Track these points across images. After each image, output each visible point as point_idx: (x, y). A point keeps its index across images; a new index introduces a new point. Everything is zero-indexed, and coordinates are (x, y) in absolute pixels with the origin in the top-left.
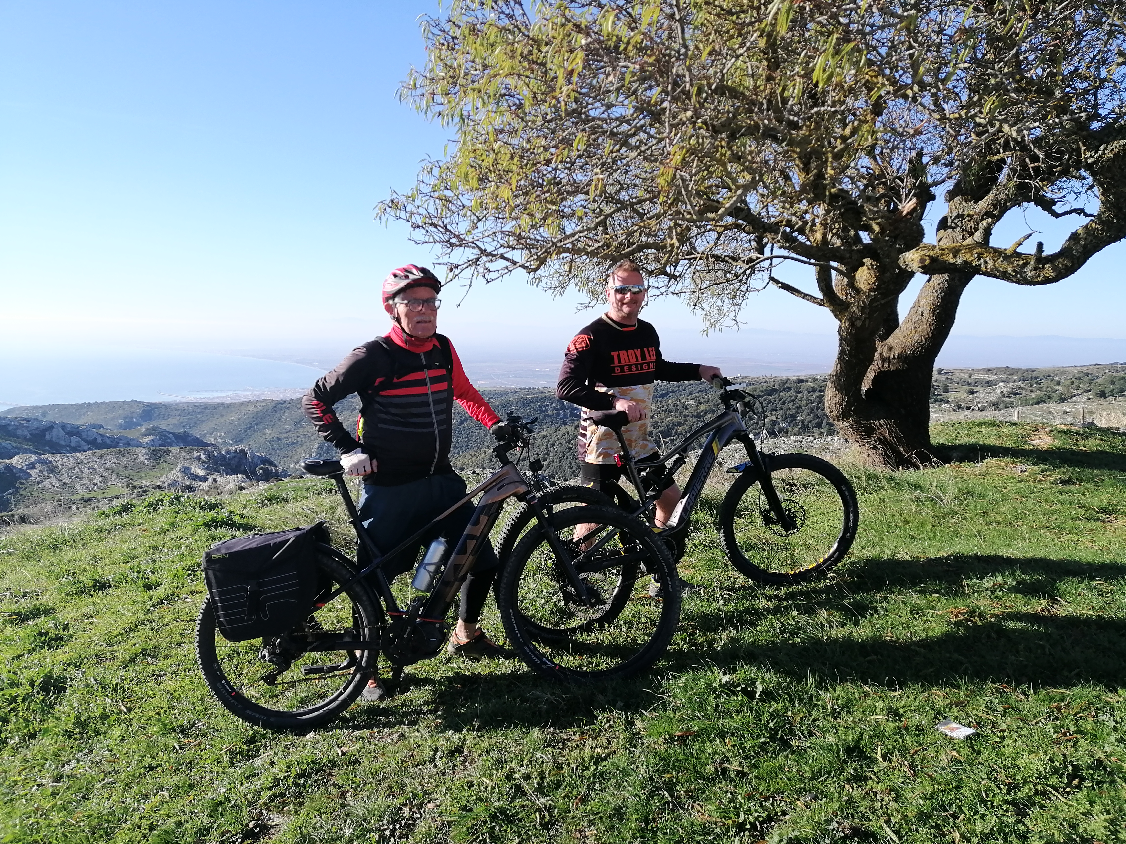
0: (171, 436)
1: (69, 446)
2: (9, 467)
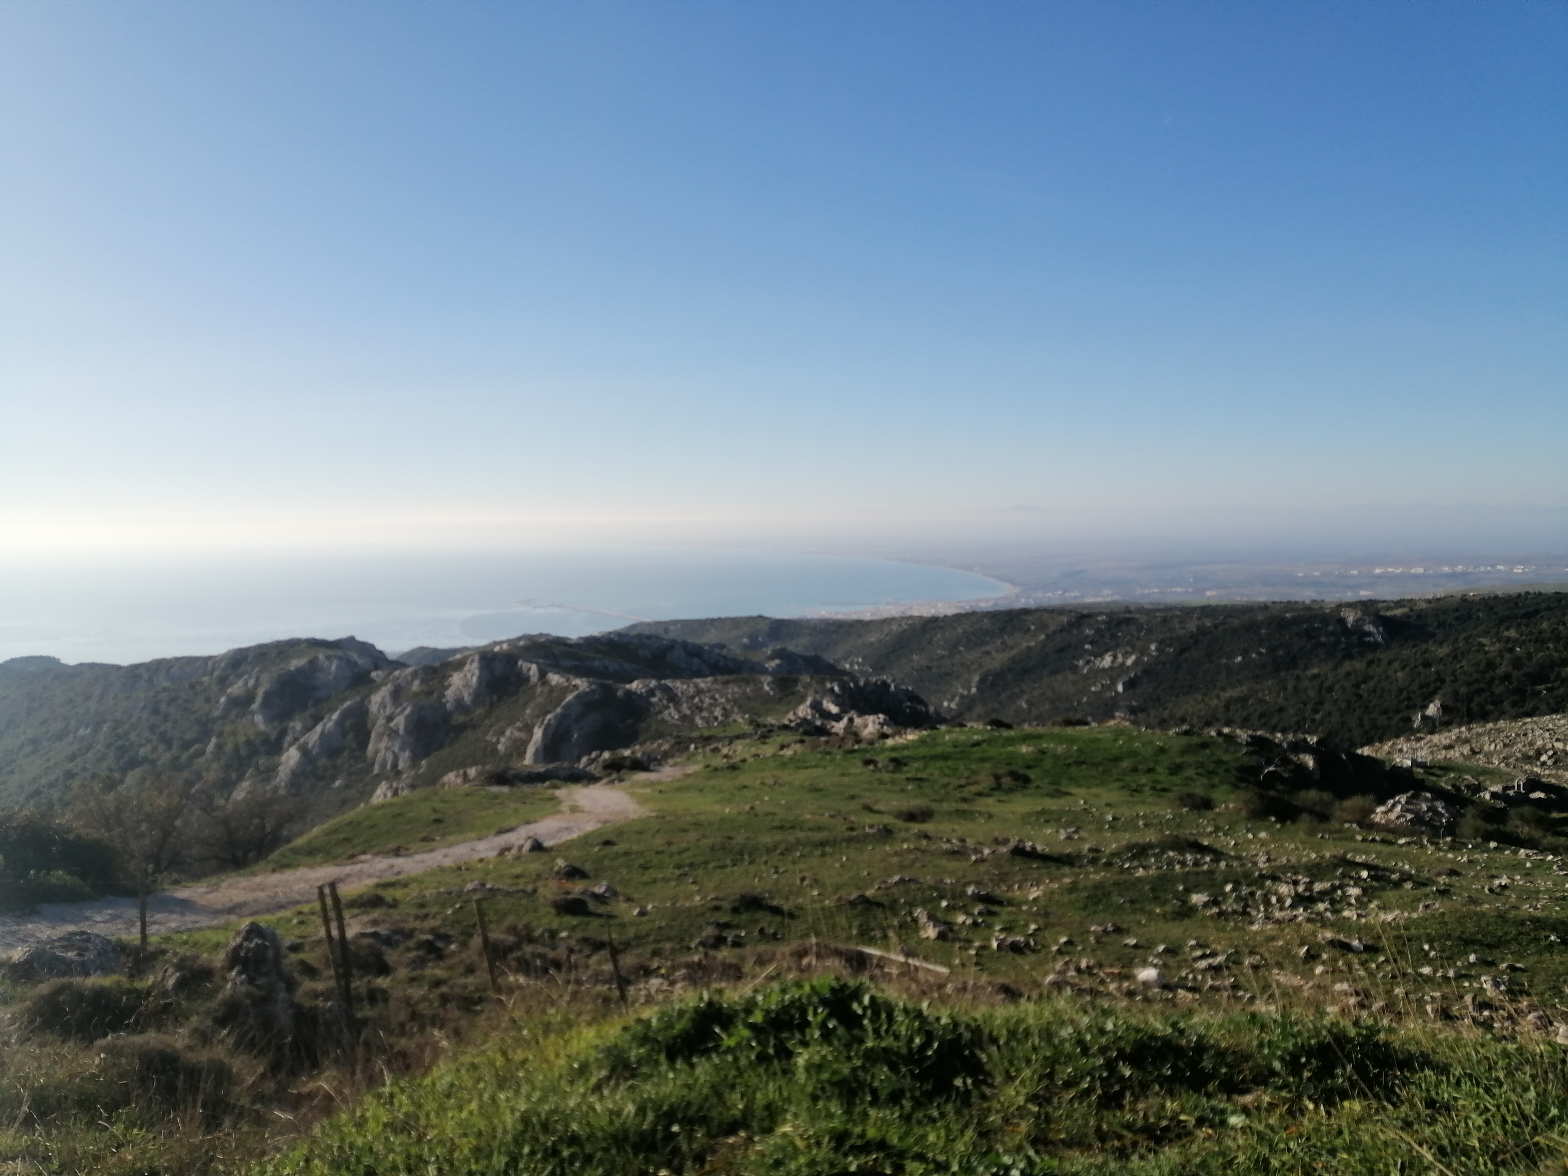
0: (799, 661)
1: (690, 670)
2: (629, 693)
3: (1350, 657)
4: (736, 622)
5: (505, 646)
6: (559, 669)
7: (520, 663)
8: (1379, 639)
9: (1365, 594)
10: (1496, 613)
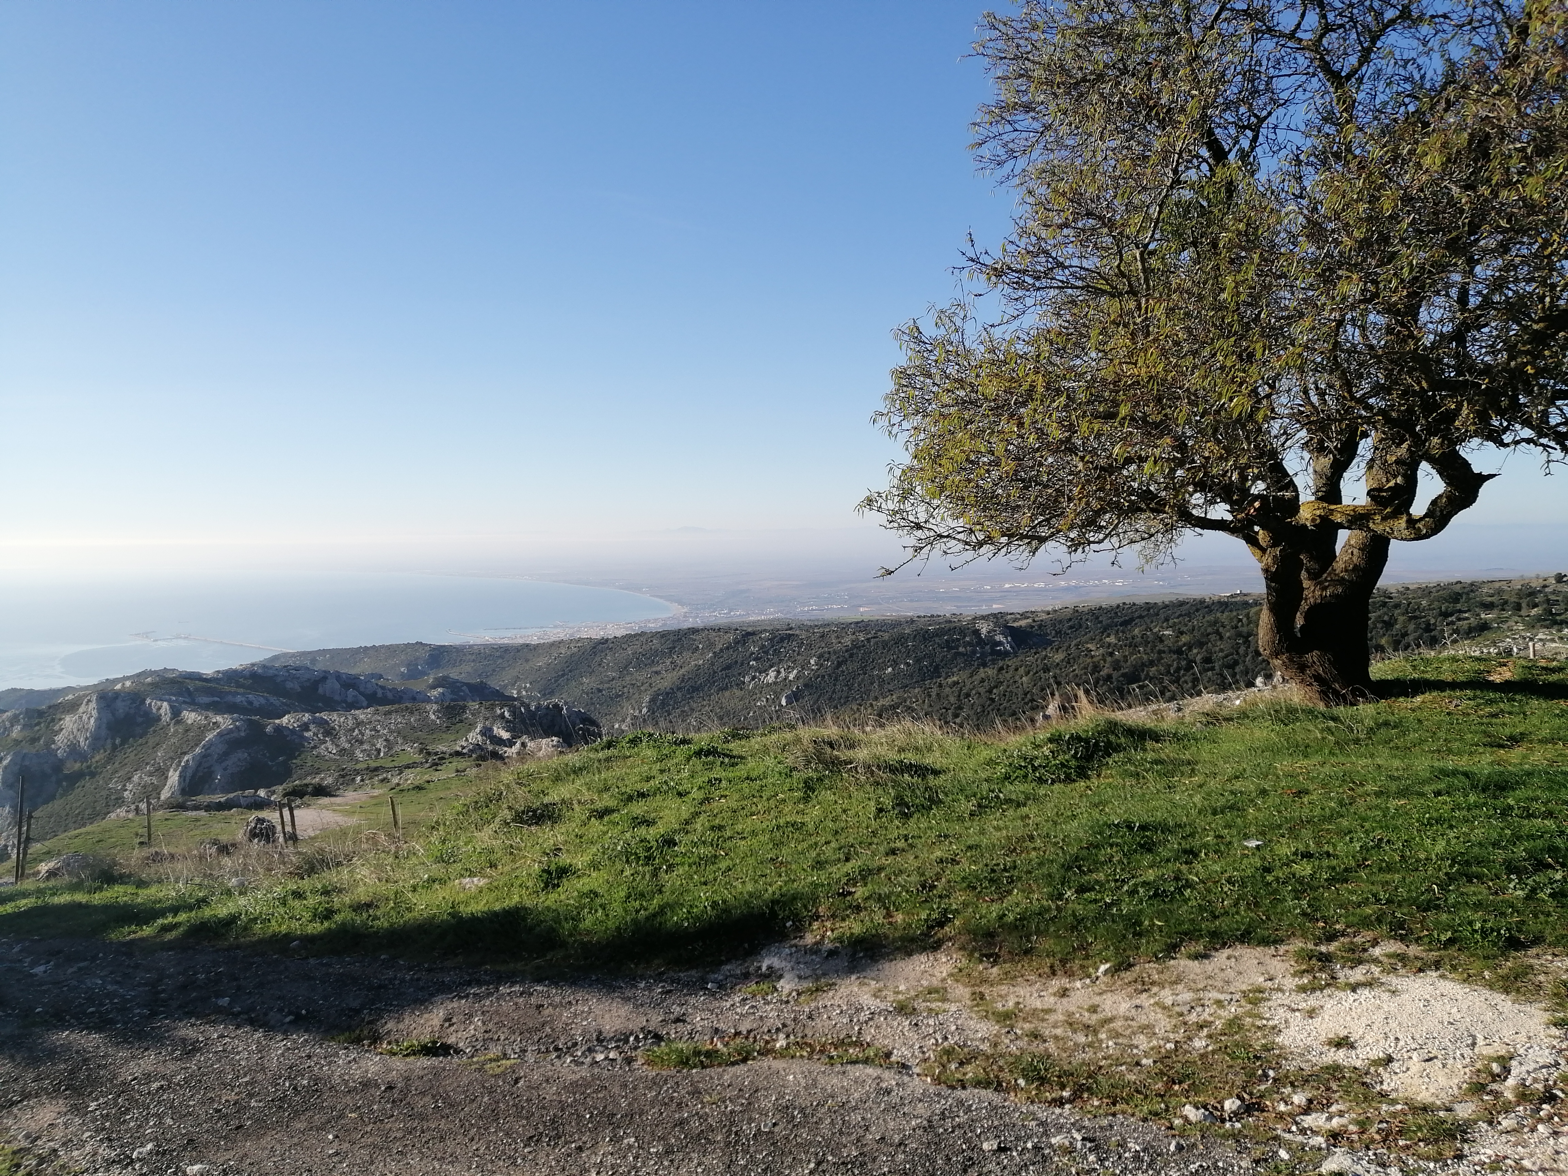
0: (464, 688)
1: (345, 702)
2: (279, 729)
3: (985, 665)
4: (392, 650)
5: (128, 684)
6: (194, 705)
7: (148, 701)
8: (1008, 648)
9: (996, 607)
10: (1101, 622)
